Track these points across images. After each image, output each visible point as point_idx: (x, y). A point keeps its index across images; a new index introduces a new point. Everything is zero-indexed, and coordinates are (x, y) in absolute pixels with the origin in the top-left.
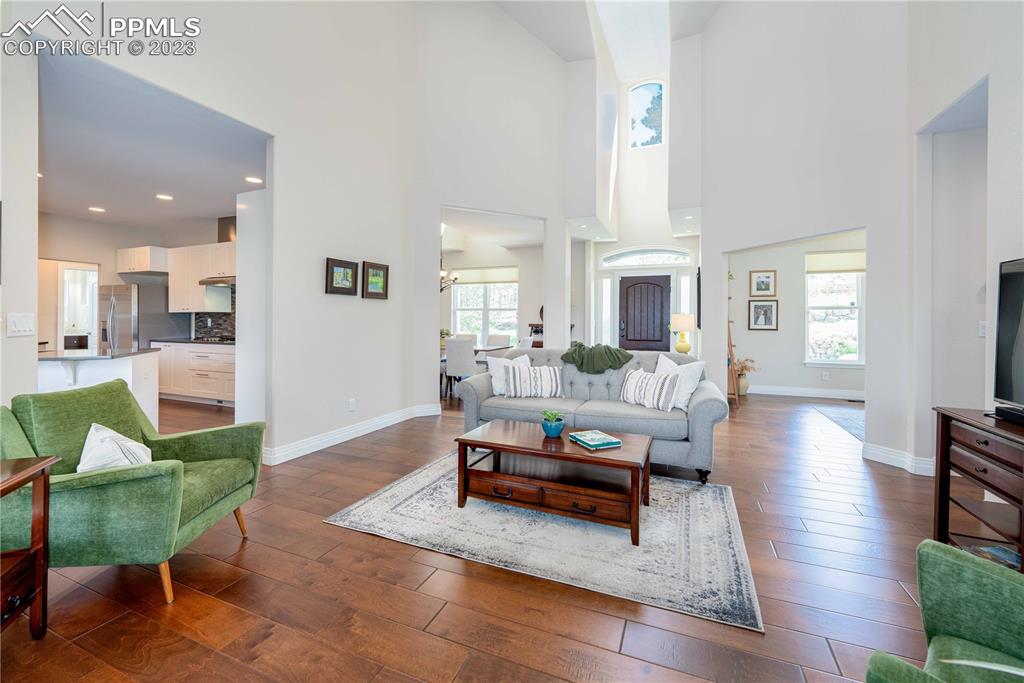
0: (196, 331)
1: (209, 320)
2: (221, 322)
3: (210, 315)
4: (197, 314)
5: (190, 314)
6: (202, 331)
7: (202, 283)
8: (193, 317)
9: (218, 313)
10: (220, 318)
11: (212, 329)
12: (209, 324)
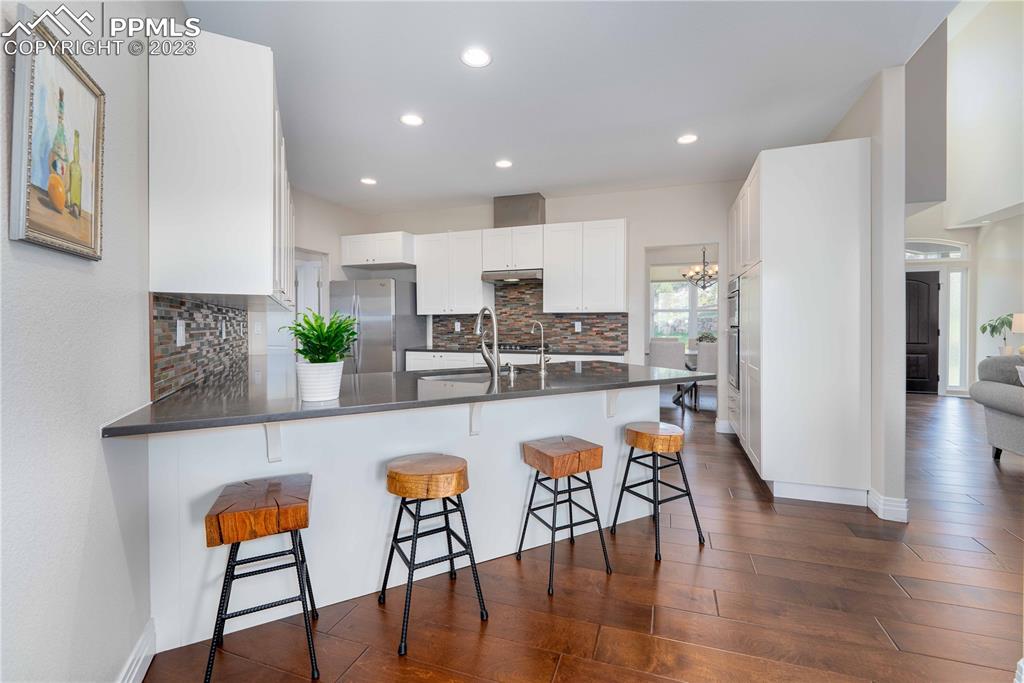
0: (435, 338)
3: (460, 317)
4: (435, 317)
6: (446, 337)
8: (430, 322)
10: (475, 321)
11: (462, 335)
12: (458, 329)
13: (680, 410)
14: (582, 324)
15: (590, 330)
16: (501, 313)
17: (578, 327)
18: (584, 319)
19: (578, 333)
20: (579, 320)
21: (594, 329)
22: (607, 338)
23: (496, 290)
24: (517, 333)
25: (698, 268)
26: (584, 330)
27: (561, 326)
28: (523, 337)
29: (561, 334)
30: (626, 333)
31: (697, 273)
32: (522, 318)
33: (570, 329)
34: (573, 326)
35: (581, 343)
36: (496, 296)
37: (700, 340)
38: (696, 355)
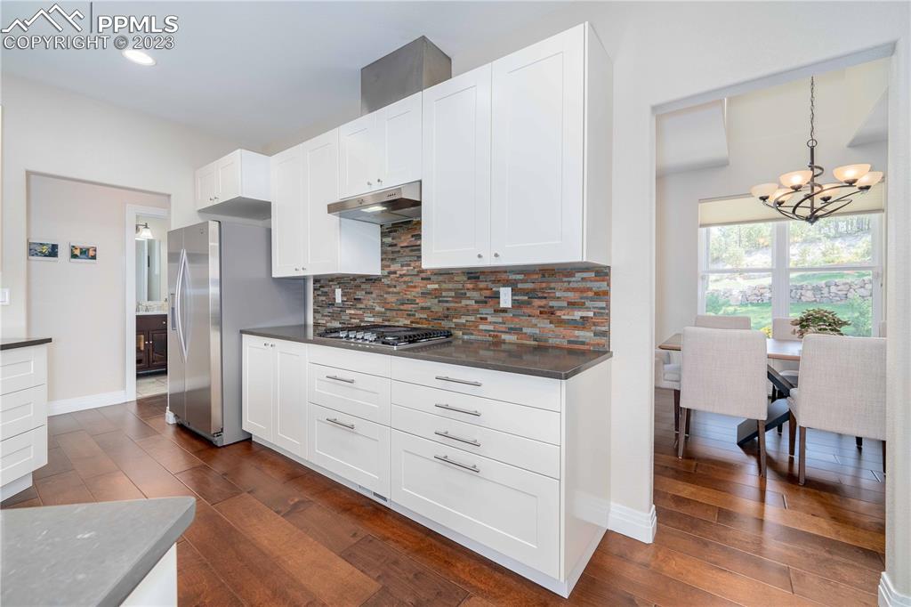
0: (315, 311)
1: (338, 292)
2: (360, 294)
3: (340, 280)
4: (317, 280)
5: (304, 279)
6: (326, 311)
7: (332, 208)
8: (311, 286)
9: (354, 278)
10: (358, 287)
11: (343, 309)
12: (339, 299)
13: (751, 466)
14: (514, 292)
15: (529, 303)
16: (390, 273)
17: (506, 298)
18: (516, 282)
19: (504, 310)
20: (506, 283)
21: (537, 302)
22: (561, 322)
23: (383, 235)
24: (409, 307)
25: (799, 178)
26: (517, 304)
27: (475, 294)
28: (417, 315)
29: (476, 312)
30: (604, 314)
31: (797, 189)
32: (417, 280)
33: (491, 302)
34: (496, 296)
35: (511, 331)
36: (383, 243)
37: (804, 324)
38: (797, 359)
